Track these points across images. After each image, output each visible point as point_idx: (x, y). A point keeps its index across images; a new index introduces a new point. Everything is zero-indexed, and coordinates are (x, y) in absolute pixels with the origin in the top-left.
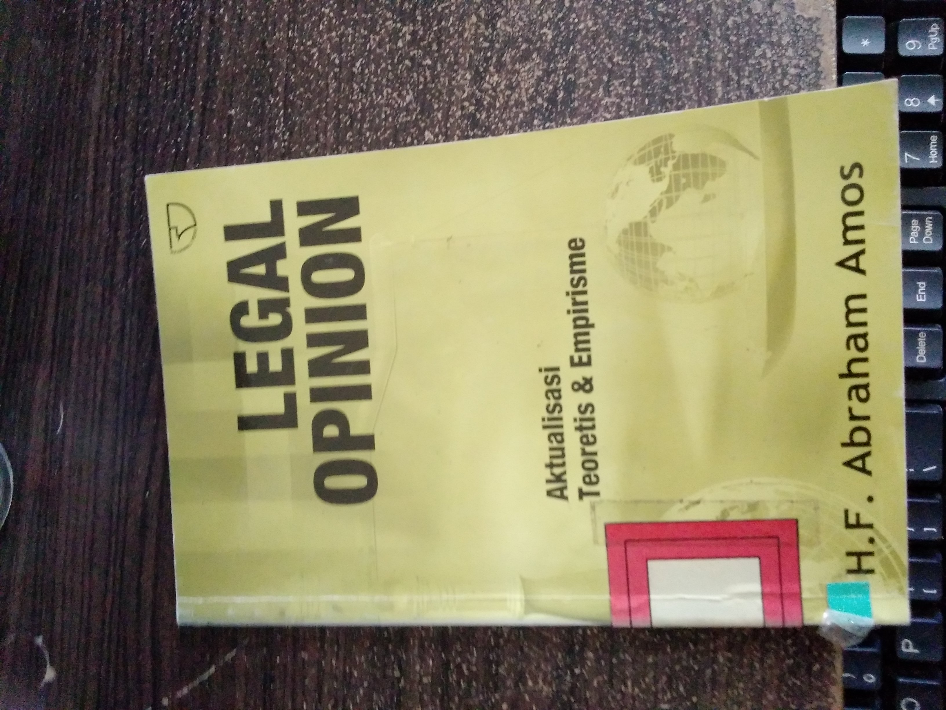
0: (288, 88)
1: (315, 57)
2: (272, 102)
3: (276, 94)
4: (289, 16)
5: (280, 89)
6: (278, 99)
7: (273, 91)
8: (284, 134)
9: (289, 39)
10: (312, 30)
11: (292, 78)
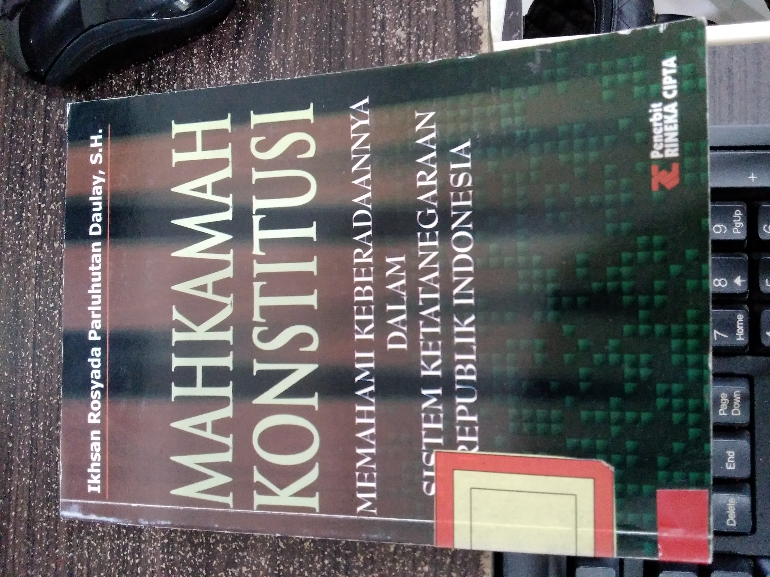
0: (36, 345)
1: (56, 319)
2: (23, 355)
3: (26, 348)
4: (35, 281)
5: (29, 345)
6: (28, 353)
7: (24, 346)
8: (33, 385)
9: (36, 300)
10: (54, 294)
11: (38, 335)
